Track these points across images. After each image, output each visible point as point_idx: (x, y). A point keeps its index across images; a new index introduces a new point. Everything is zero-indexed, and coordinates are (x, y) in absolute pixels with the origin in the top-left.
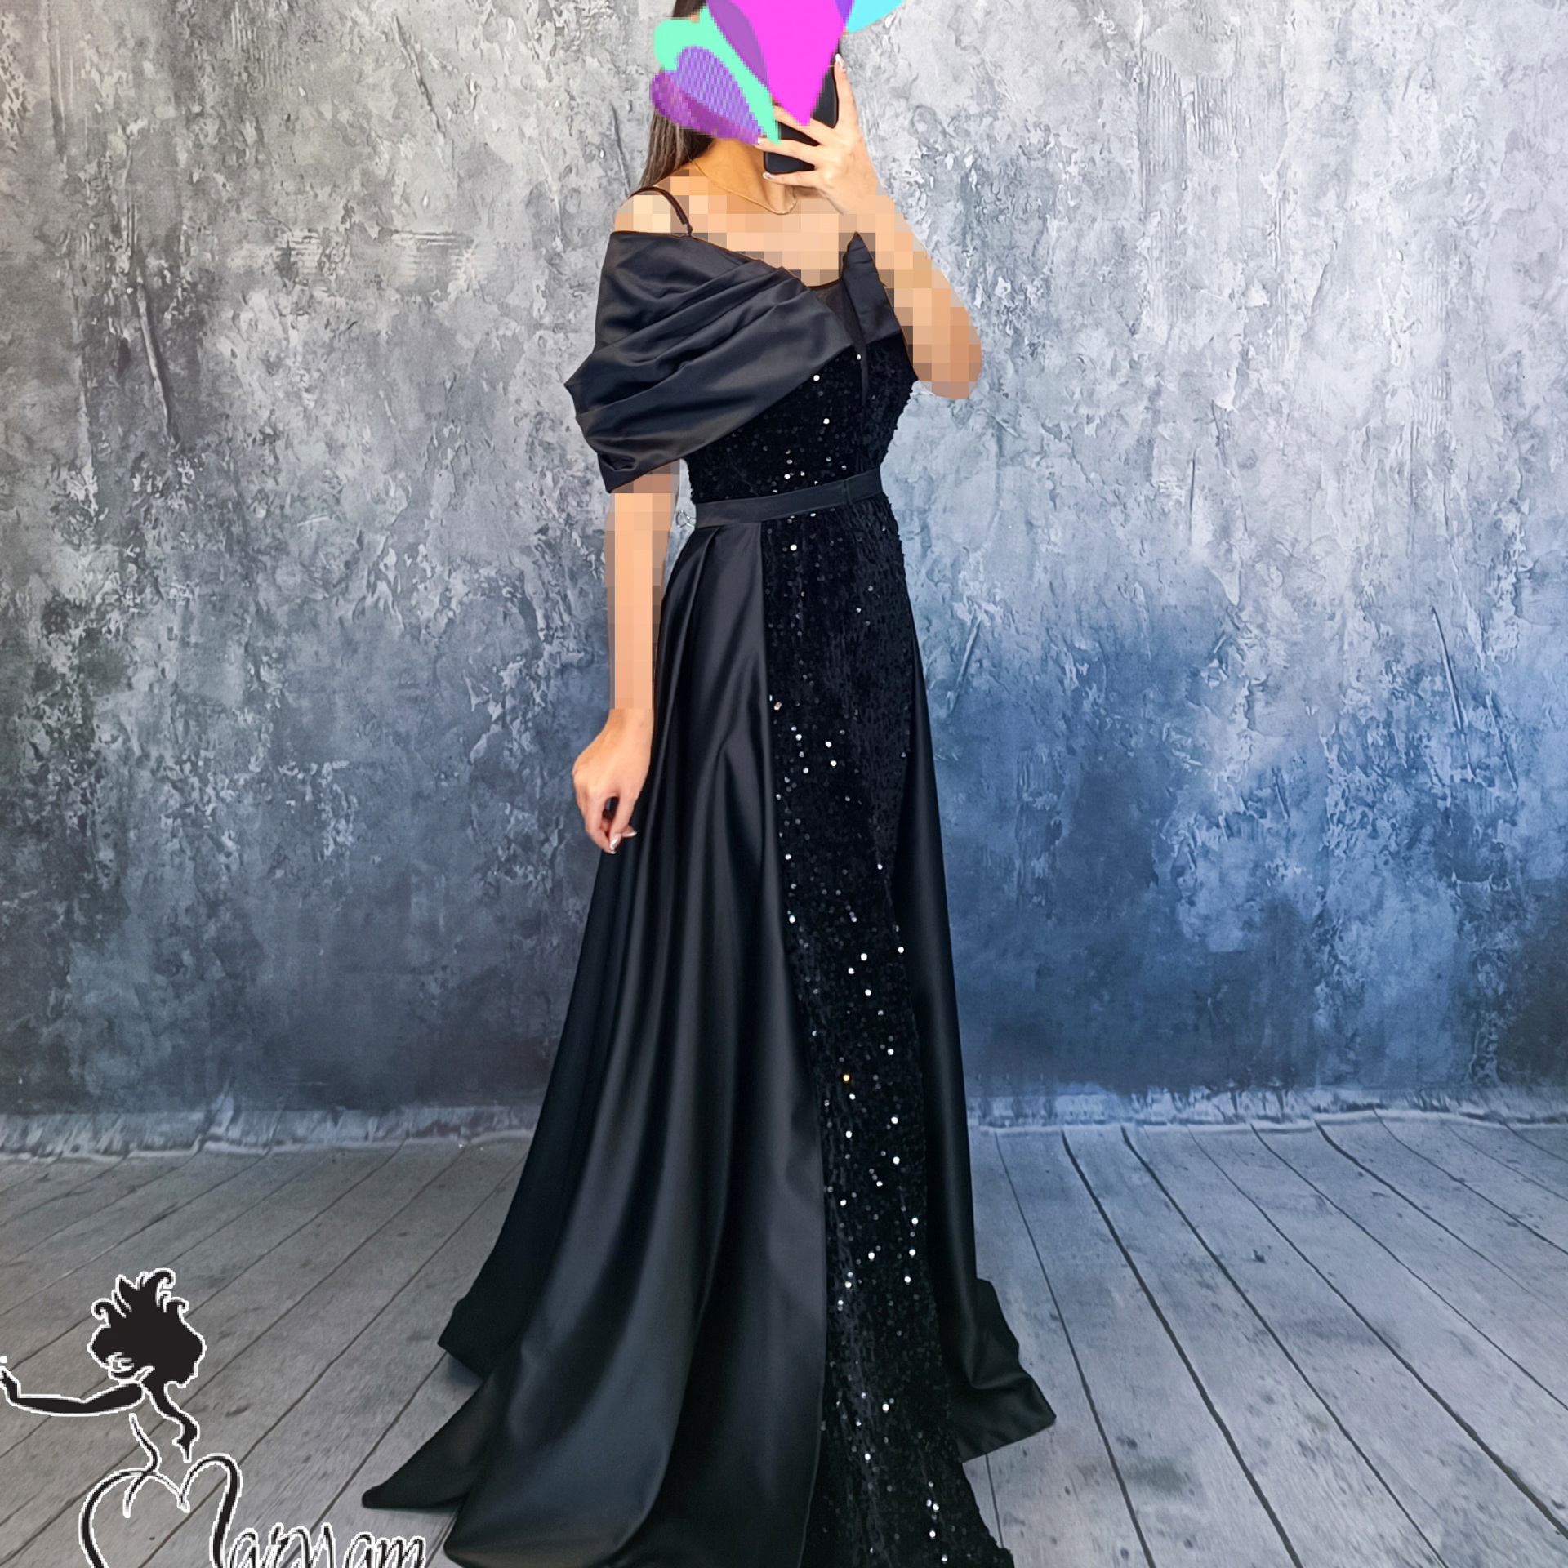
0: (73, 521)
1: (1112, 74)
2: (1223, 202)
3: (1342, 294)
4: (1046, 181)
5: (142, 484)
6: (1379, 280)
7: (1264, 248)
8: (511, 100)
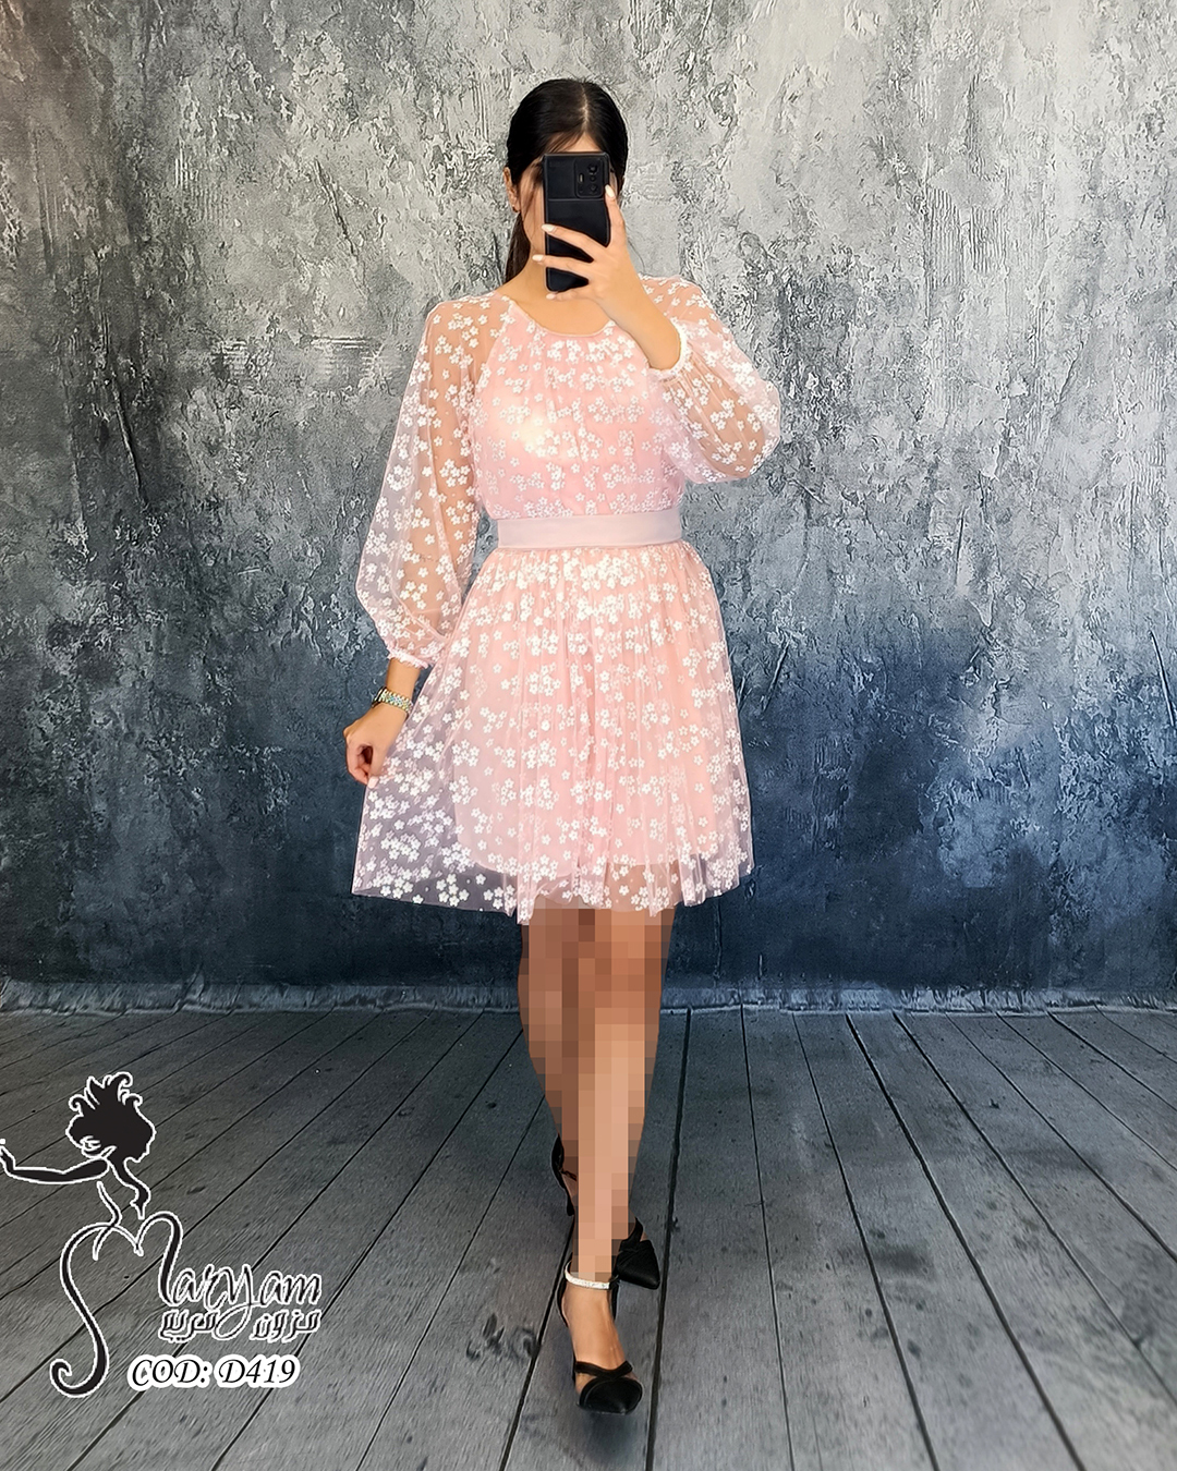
0: (70, 562)
1: (903, 206)
2: (993, 311)
3: (1085, 384)
4: (848, 295)
5: (122, 534)
6: (1112, 372)
7: (1026, 349)
8: (412, 229)
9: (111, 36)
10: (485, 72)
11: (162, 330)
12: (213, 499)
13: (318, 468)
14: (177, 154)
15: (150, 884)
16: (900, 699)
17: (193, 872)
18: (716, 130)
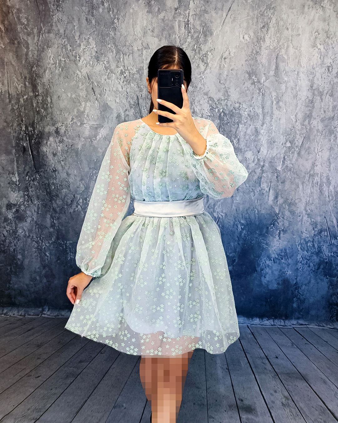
0: (13, 186)
1: (256, 91)
2: (281, 122)
3: (307, 143)
4: (239, 116)
5: (28, 178)
6: (316, 140)
7: (291, 133)
8: (113, 93)
9: (29, 35)
10: (136, 49)
11: (41, 120)
12: (54, 169)
13: (85, 162)
14: (46, 70)
15: (33, 279)
16: (251, 233)
17: (46, 276)
18: (202, 67)
